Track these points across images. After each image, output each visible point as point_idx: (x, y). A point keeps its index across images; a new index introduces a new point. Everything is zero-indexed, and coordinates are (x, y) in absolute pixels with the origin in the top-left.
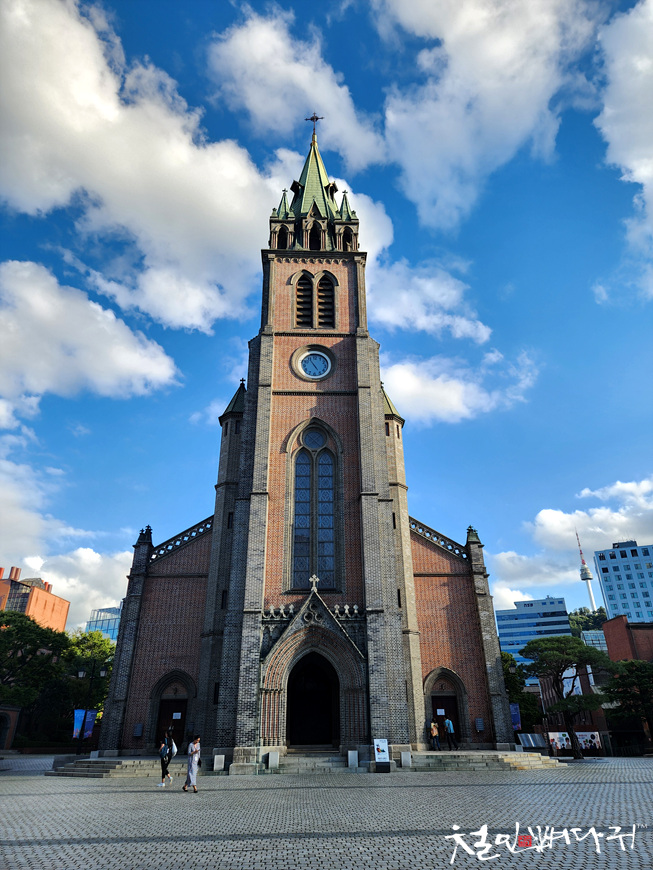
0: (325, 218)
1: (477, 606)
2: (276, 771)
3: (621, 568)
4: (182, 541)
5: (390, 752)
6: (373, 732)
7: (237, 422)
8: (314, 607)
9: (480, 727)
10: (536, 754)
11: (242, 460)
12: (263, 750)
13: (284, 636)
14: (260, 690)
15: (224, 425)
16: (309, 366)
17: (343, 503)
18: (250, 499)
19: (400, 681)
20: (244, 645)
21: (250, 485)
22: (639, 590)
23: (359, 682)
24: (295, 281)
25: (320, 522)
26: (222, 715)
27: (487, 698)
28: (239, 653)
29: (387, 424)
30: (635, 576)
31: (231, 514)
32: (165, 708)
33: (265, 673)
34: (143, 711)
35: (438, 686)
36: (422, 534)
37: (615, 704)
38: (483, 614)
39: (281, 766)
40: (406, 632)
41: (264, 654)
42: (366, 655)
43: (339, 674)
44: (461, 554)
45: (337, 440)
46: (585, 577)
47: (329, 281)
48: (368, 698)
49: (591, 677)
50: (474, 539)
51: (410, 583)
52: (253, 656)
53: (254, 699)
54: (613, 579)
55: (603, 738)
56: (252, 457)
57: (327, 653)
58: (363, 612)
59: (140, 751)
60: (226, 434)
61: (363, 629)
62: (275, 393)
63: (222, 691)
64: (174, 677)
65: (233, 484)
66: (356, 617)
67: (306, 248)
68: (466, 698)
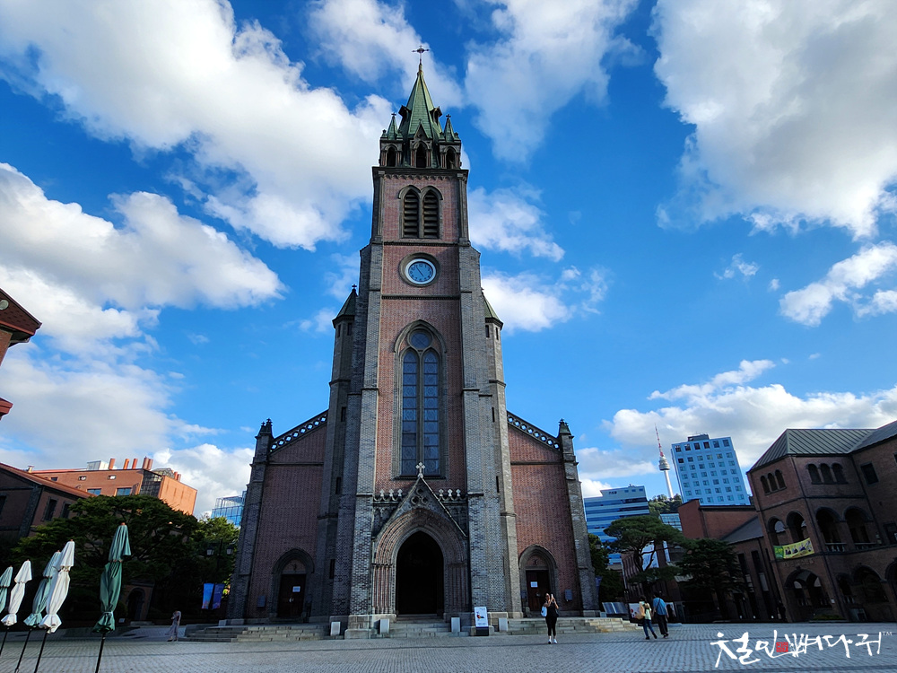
0: (430, 139)
1: (567, 490)
2: (387, 636)
3: (695, 459)
4: (300, 433)
5: (489, 619)
6: (473, 601)
7: (349, 324)
8: (420, 491)
9: (569, 597)
10: (618, 619)
11: (354, 359)
12: (375, 618)
13: (393, 517)
14: (372, 565)
15: (337, 327)
16: (416, 272)
17: (447, 398)
18: (361, 395)
19: (499, 556)
20: (357, 525)
21: (362, 381)
22: (710, 478)
23: (461, 557)
24: (402, 196)
25: (426, 415)
26: (338, 587)
27: (576, 572)
28: (353, 532)
29: (487, 326)
30: (706, 465)
31: (344, 409)
32: (285, 582)
33: (376, 550)
34: (266, 585)
35: (532, 562)
36: (519, 427)
37: (689, 577)
38: (571, 497)
39: (391, 631)
40: (504, 514)
41: (375, 533)
42: (468, 534)
43: (443, 550)
44: (553, 444)
45: (441, 341)
46: (663, 468)
47: (433, 196)
48: (469, 571)
49: (667, 551)
50: (566, 431)
51: (507, 471)
52: (365, 535)
53: (366, 572)
54: (688, 468)
55: (677, 607)
56: (362, 356)
57: (431, 532)
58: (465, 495)
59: (263, 620)
60: (339, 336)
61: (465, 511)
62: (384, 297)
63: (337, 566)
64: (294, 555)
65: (346, 381)
66: (459, 500)
67: (413, 165)
68: (556, 571)
